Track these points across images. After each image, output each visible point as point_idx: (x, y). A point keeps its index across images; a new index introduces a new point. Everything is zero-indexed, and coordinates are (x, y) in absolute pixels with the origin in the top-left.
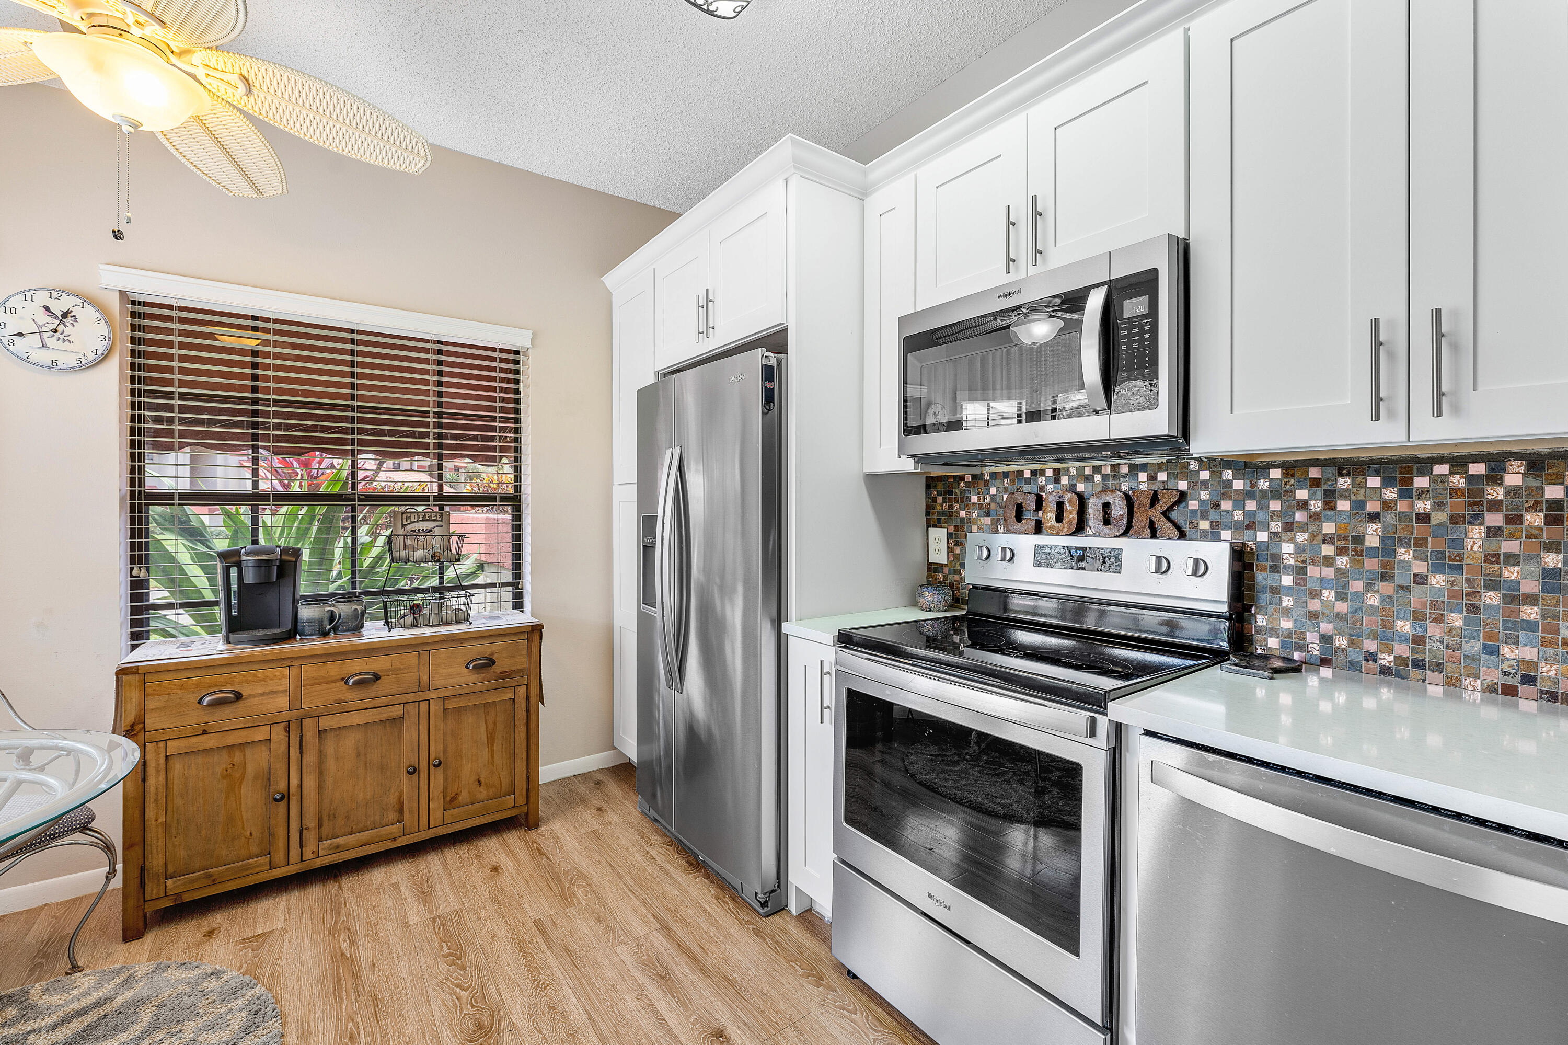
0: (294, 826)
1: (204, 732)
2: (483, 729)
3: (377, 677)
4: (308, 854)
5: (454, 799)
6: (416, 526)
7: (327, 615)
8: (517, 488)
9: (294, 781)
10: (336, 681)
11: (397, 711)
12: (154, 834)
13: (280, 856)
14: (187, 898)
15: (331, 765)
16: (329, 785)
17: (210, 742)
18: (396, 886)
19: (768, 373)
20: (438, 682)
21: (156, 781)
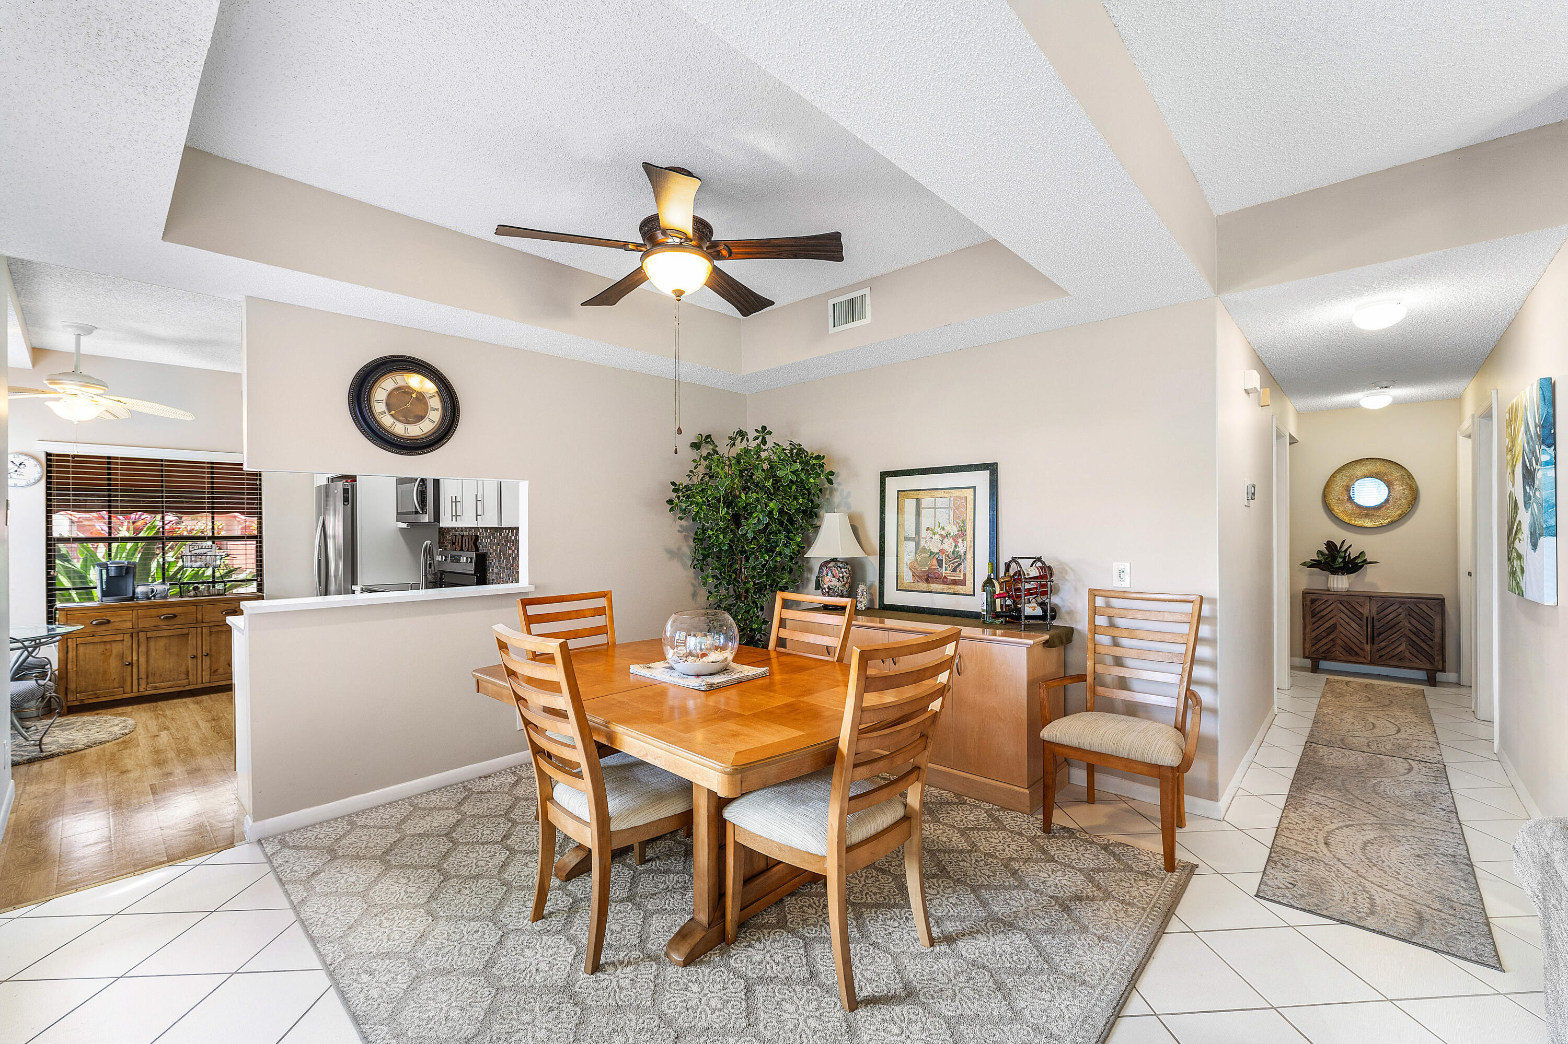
0: (135, 677)
1: (93, 636)
3: (175, 616)
4: (141, 689)
5: (215, 671)
6: (197, 551)
7: (150, 591)
8: (260, 532)
9: (135, 658)
10: (155, 617)
11: (186, 631)
12: (72, 675)
13: (128, 689)
14: (86, 702)
15: (153, 653)
16: (152, 661)
17: (96, 639)
19: (346, 491)
20: (206, 619)
21: (71, 654)
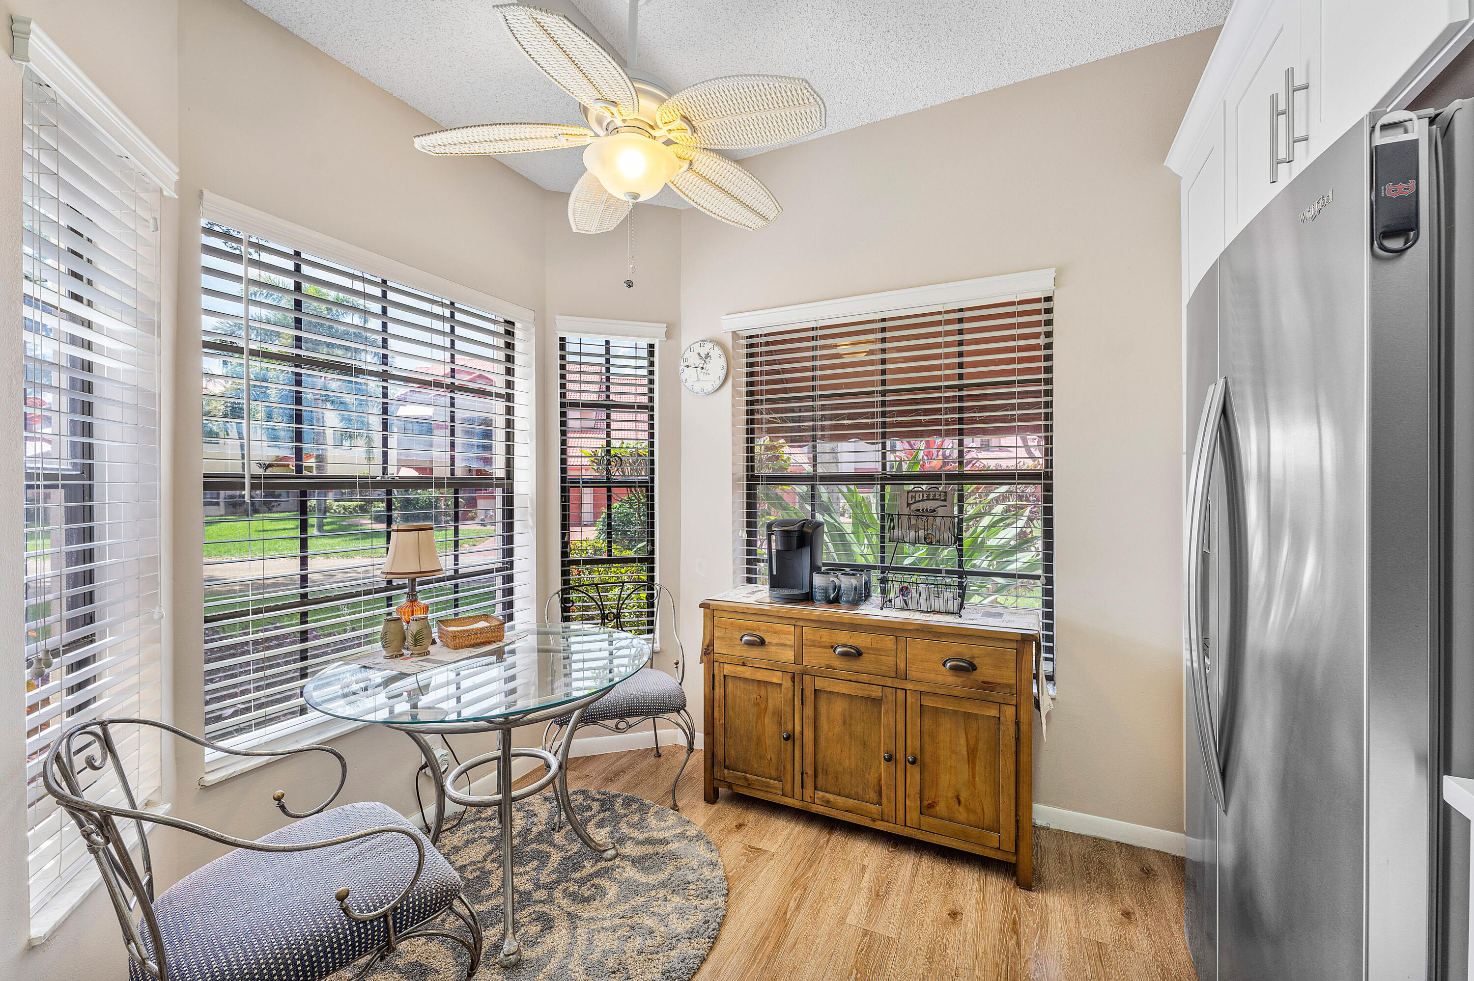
0: (798, 767)
1: (744, 664)
2: (963, 741)
3: (859, 654)
4: (807, 797)
5: (931, 806)
6: (921, 506)
7: (832, 585)
10: (826, 647)
11: (876, 692)
12: (719, 731)
13: (787, 787)
14: (735, 789)
16: (822, 742)
17: (748, 673)
20: (914, 674)
21: (719, 691)
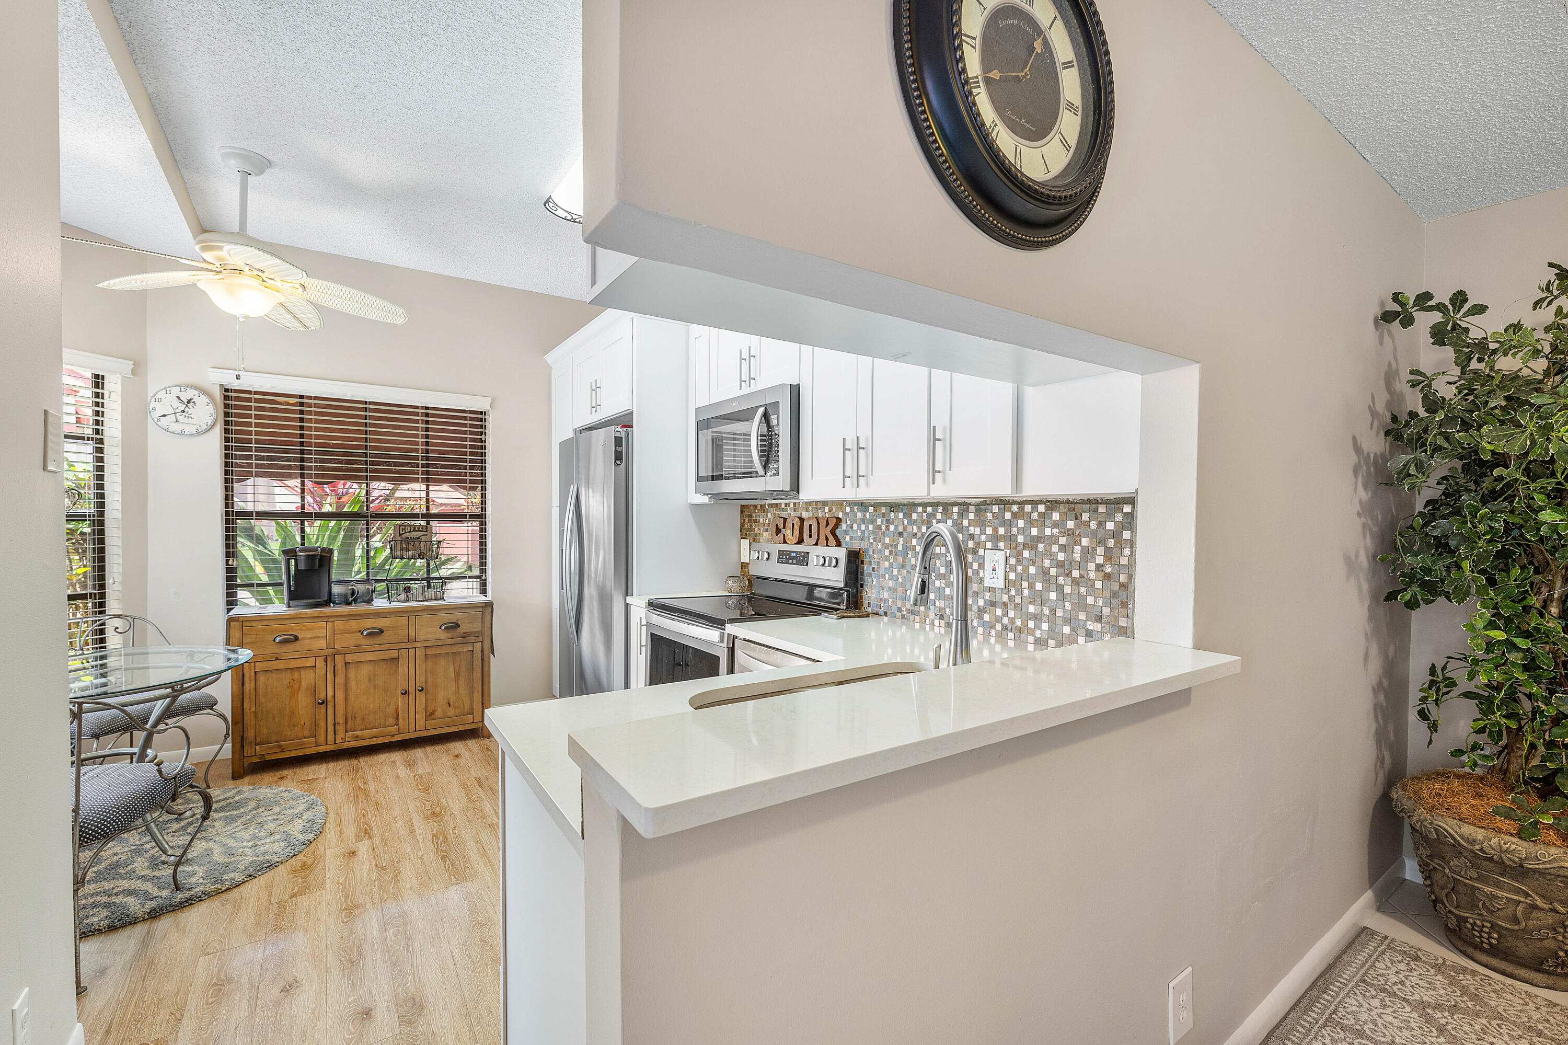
0: (330, 721)
1: (277, 659)
2: (452, 669)
3: (382, 631)
4: (339, 740)
5: (432, 714)
6: (409, 535)
7: (350, 592)
8: (483, 509)
9: (330, 693)
10: (355, 632)
11: (394, 654)
12: (249, 718)
13: (321, 739)
14: (268, 758)
15: (353, 685)
16: (352, 698)
17: (280, 665)
18: (394, 762)
19: (618, 441)
20: (421, 636)
21: (249, 686)
